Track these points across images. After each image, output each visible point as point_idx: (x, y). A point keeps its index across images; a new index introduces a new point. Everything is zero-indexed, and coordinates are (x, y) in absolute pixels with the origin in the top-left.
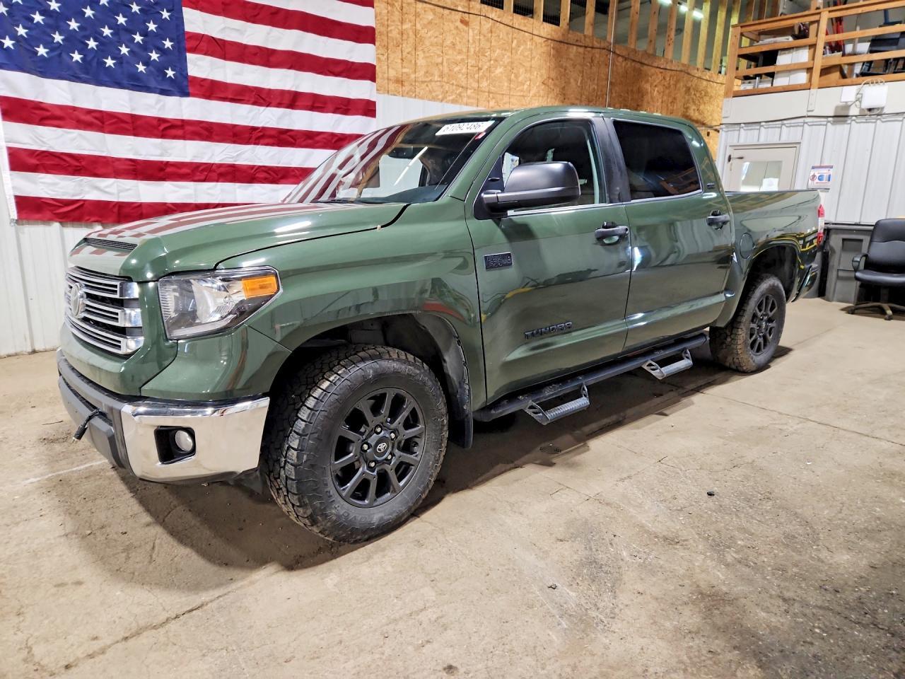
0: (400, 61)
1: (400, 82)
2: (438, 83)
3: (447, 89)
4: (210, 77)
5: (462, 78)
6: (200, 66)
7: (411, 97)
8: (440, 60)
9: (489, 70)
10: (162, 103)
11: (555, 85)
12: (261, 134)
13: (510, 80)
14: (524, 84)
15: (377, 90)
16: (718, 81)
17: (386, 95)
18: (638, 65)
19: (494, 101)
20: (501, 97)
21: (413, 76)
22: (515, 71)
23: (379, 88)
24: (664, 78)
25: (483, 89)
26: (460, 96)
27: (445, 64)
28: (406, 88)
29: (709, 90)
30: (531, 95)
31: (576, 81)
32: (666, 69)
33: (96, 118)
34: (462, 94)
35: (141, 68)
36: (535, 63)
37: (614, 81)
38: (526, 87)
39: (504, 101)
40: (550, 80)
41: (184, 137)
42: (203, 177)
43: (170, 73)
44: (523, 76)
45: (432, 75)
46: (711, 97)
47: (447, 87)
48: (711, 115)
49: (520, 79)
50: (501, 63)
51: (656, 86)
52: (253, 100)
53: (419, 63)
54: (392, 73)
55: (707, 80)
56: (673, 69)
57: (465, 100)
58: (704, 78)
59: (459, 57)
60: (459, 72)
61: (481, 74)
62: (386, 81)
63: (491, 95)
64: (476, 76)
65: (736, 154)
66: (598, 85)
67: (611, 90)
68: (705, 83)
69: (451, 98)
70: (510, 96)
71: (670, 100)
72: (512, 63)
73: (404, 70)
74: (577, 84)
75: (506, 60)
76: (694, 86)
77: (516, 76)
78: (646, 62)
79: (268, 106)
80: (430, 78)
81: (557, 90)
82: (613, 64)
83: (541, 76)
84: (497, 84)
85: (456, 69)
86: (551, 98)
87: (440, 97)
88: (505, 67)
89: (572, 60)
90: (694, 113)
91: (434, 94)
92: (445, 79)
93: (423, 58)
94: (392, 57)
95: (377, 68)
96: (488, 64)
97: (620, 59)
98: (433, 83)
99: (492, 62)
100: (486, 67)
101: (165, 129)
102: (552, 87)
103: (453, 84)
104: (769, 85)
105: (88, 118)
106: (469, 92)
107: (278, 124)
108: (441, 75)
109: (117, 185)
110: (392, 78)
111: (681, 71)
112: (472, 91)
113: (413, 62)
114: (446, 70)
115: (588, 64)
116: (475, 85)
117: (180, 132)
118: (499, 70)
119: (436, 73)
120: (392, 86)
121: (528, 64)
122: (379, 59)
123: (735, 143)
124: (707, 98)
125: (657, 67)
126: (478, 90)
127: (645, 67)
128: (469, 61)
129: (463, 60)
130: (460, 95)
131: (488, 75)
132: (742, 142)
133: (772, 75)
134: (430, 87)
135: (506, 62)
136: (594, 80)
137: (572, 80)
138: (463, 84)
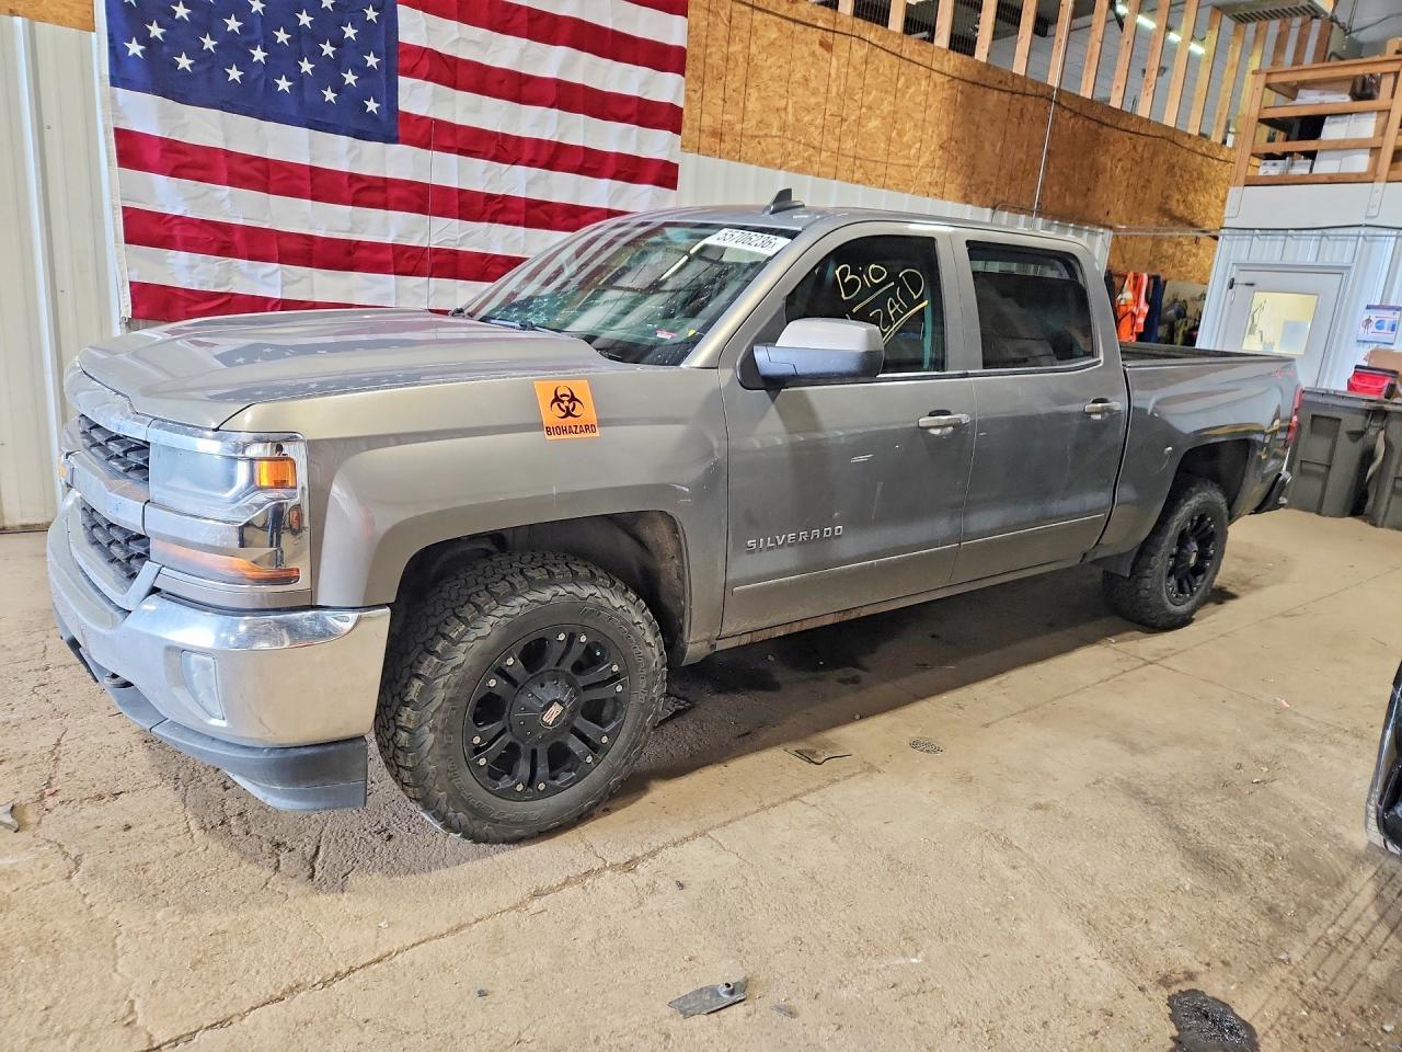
0: (720, 102)
1: (718, 135)
2: (777, 140)
3: (790, 149)
4: (431, 115)
5: (815, 134)
6: (418, 97)
7: (733, 159)
8: (782, 103)
9: (859, 122)
10: (357, 152)
11: (960, 151)
12: (500, 206)
13: (889, 140)
14: (910, 147)
15: (682, 146)
16: (1221, 157)
17: (695, 155)
18: (1094, 125)
19: (861, 170)
20: (873, 164)
21: (738, 127)
22: (898, 126)
23: (685, 144)
24: (1134, 147)
25: (847, 152)
26: (810, 161)
27: (790, 109)
28: (727, 146)
29: (1205, 170)
30: (921, 164)
31: (993, 145)
32: (1138, 133)
33: (258, 170)
34: (813, 159)
35: (330, 95)
36: (931, 115)
37: (1052, 149)
38: (913, 151)
39: (877, 173)
40: (953, 143)
41: (385, 206)
42: (410, 269)
43: (372, 106)
44: (911, 131)
45: (769, 126)
46: (1208, 181)
47: (790, 146)
48: (1204, 210)
49: (905, 139)
50: (878, 112)
51: (1120, 160)
52: (492, 152)
53: (750, 106)
54: (707, 121)
55: (1204, 155)
56: (1150, 133)
57: (816, 167)
58: (1199, 151)
59: (813, 100)
60: (811, 123)
61: (844, 127)
62: (697, 133)
63: (858, 162)
64: (837, 131)
65: (1242, 278)
66: (1028, 155)
67: (1047, 162)
68: (1199, 158)
69: (795, 163)
70: (887, 165)
71: (1141, 184)
72: (895, 112)
73: (726, 117)
74: (994, 151)
75: (886, 107)
76: (1181, 162)
77: (900, 134)
78: (1108, 121)
79: (513, 164)
80: (765, 131)
81: (962, 159)
82: (1054, 121)
83: (939, 135)
84: (869, 145)
85: (807, 119)
86: (953, 171)
87: (779, 161)
88: (884, 118)
89: (988, 111)
90: (1178, 206)
91: (769, 156)
92: (789, 134)
93: (757, 99)
94: (708, 94)
95: (685, 112)
96: (858, 113)
97: (1067, 114)
98: (769, 140)
99: (864, 110)
100: (853, 118)
101: (359, 191)
102: (954, 153)
103: (799, 142)
104: (1307, 171)
105: (245, 169)
106: (824, 154)
107: (527, 190)
108: (783, 128)
109: (283, 275)
110: (706, 129)
111: (1163, 137)
112: (829, 154)
113: (741, 105)
114: (791, 118)
115: (1015, 119)
116: (834, 145)
117: (378, 197)
118: (874, 124)
119: (776, 124)
120: (706, 141)
121: (919, 116)
122: (688, 99)
123: (1243, 258)
124: (1201, 183)
125: (1125, 130)
126: (838, 153)
127: (1106, 129)
128: (828, 106)
129: (818, 104)
130: (809, 159)
131: (855, 129)
132: (1254, 259)
133: (1311, 155)
134: (763, 143)
135: (886, 111)
136: (1022, 146)
137: (987, 145)
138: (816, 144)
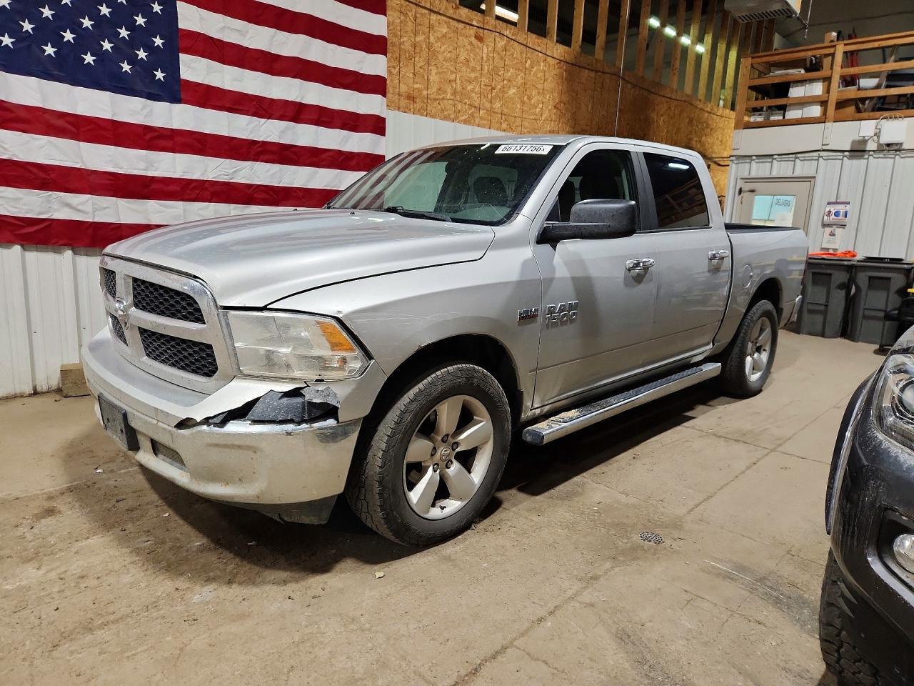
0: (411, 76)
1: (411, 98)
2: (451, 102)
3: (460, 108)
4: (206, 82)
5: (475, 97)
6: (193, 68)
7: (422, 115)
8: (453, 77)
9: (503, 90)
10: (148, 109)
11: (567, 109)
12: (260, 149)
13: (523, 102)
14: (536, 107)
15: (387, 106)
16: (718, 114)
17: (397, 112)
18: (645, 93)
19: (506, 123)
20: (513, 119)
21: (425, 92)
22: (528, 93)
23: (389, 104)
24: (670, 108)
25: (496, 110)
26: (473, 116)
27: (458, 81)
28: (418, 106)
29: (710, 122)
30: (543, 119)
31: (587, 106)
32: (671, 99)
33: (69, 123)
34: (475, 115)
35: (126, 67)
36: (548, 85)
37: (622, 108)
38: (538, 110)
39: (517, 124)
40: (562, 105)
41: (173, 150)
42: (193, 196)
43: (160, 75)
44: (536, 97)
45: (445, 92)
46: (712, 129)
47: (459, 106)
48: (711, 147)
49: (533, 102)
50: (514, 83)
51: (662, 115)
52: (253, 110)
53: (432, 79)
54: (403, 88)
55: (708, 112)
56: (678, 98)
57: (477, 121)
58: (706, 109)
59: (473, 75)
60: (472, 91)
61: (494, 94)
62: (397, 96)
63: (503, 117)
64: (490, 96)
65: (747, 187)
66: (607, 112)
67: (620, 118)
68: (706, 115)
69: (463, 118)
70: (523, 119)
71: (675, 130)
72: (525, 84)
73: (417, 86)
74: (587, 109)
75: (520, 80)
76: (696, 117)
77: (529, 98)
78: (653, 90)
79: (269, 119)
80: (443, 96)
81: (568, 115)
82: (622, 89)
83: (553, 99)
84: (510, 105)
85: (469, 88)
86: (563, 123)
87: (453, 116)
88: (519, 88)
89: (583, 83)
90: (697, 145)
91: (446, 113)
92: (458, 98)
93: (436, 74)
94: (403, 70)
95: (388, 82)
96: (502, 84)
97: (629, 86)
98: (446, 102)
99: (506, 82)
100: (499, 87)
101: (151, 139)
102: (564, 111)
103: (466, 103)
104: (781, 118)
105: (60, 123)
106: (482, 112)
107: (280, 138)
108: (454, 94)
109: (93, 203)
110: (403, 94)
111: (685, 101)
112: (485, 111)
113: (426, 77)
114: (459, 88)
115: (599, 89)
116: (488, 105)
117: (169, 144)
118: (512, 91)
119: (449, 91)
120: (403, 102)
121: (540, 86)
122: (390, 72)
123: (746, 175)
124: (708, 130)
125: (664, 96)
126: (491, 111)
127: (652, 95)
128: (483, 79)
129: (476, 77)
130: (472, 115)
131: (501, 95)
132: (753, 174)
133: (783, 108)
134: (442, 105)
135: (519, 83)
136: (604, 106)
137: (583, 105)
138: (476, 104)
